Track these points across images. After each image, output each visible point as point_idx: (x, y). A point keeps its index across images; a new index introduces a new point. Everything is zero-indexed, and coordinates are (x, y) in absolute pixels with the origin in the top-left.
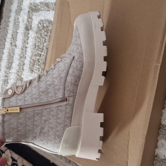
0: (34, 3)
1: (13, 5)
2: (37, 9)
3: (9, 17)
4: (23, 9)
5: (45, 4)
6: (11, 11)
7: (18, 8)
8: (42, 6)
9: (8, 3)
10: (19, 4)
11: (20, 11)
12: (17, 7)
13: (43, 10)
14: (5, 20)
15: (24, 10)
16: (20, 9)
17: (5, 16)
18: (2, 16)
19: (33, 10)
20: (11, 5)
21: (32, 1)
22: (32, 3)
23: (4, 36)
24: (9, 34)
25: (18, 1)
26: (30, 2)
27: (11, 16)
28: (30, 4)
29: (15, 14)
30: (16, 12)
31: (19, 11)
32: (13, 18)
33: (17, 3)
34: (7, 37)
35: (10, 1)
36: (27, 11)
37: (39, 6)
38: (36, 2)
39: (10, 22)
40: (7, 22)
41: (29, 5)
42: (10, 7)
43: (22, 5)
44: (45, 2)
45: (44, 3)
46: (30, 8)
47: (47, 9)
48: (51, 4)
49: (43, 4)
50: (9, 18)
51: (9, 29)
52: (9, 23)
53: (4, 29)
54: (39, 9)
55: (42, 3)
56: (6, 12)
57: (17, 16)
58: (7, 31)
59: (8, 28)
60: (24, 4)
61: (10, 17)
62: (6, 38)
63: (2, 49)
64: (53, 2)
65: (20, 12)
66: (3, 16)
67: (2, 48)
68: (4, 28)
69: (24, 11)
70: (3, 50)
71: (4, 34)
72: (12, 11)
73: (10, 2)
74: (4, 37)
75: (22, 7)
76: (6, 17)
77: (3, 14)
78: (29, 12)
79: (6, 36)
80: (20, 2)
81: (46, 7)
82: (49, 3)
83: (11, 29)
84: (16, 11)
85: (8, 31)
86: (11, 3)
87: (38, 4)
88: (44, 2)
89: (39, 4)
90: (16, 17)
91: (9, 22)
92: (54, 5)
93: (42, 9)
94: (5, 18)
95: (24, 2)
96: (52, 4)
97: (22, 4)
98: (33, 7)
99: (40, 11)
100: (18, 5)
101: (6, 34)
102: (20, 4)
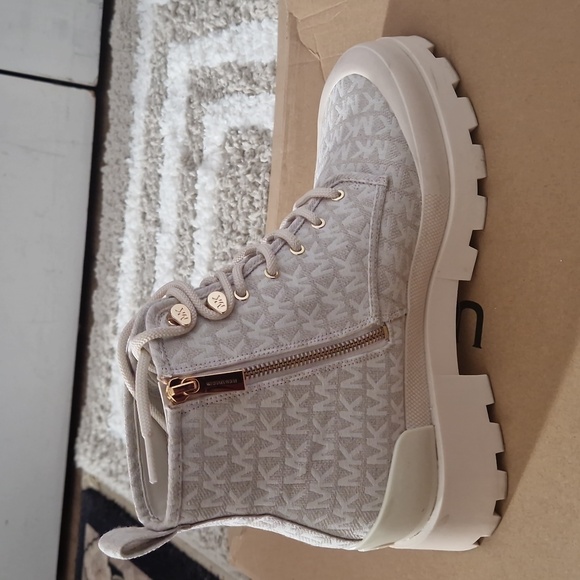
0: (203, 68)
1: (137, 81)
2: (216, 88)
3: (129, 123)
4: (168, 90)
5: (241, 69)
6: (132, 101)
7: (152, 90)
8: (230, 77)
9: (120, 74)
10: (156, 75)
11: (162, 100)
12: (152, 87)
13: (237, 91)
14: (117, 133)
15: (175, 94)
16: (161, 92)
17: (115, 121)
18: (108, 120)
19: (203, 95)
20: (131, 81)
21: (196, 63)
22: (198, 68)
23: (118, 190)
24: (134, 181)
25: (152, 66)
26: (192, 68)
27: (136, 118)
28: (191, 71)
29: (147, 113)
30: (150, 103)
31: (159, 101)
32: (142, 125)
33: (150, 71)
34: (128, 194)
35: (127, 67)
36: (185, 99)
37: (220, 77)
38: (208, 64)
39: (135, 141)
40: (124, 140)
41: (188, 76)
42: (129, 87)
43: (167, 77)
44: (241, 63)
45: (235, 68)
46: (192, 86)
47: (248, 88)
48: (260, 70)
49: (232, 71)
50: (128, 126)
51: (133, 166)
52: (130, 145)
53: (116, 167)
54: (222, 89)
55: (227, 67)
56: (118, 107)
57: (152, 117)
58: (128, 173)
59: (128, 161)
60: (171, 74)
61: (133, 121)
62: (126, 198)
63: (116, 237)
64: (264, 62)
65: (162, 105)
66: (111, 122)
67: (117, 231)
68: (117, 163)
69: (175, 99)
70: (120, 240)
71: (118, 182)
72: (136, 100)
73: (127, 71)
74: (120, 194)
75: (167, 83)
76: (119, 121)
77: (111, 114)
78: (190, 101)
79: (126, 190)
80: (159, 69)
81: (243, 83)
82: (252, 64)
83: (138, 165)
84: (150, 100)
85: (131, 171)
86: (131, 73)
87: (216, 73)
88: (235, 62)
89: (222, 73)
90: (151, 122)
91: (131, 139)
92: (268, 71)
93: (231, 89)
94: (116, 126)
95: (172, 69)
96: (264, 67)
97: (166, 74)
98: (202, 83)
99: (227, 97)
100: (152, 80)
101: (123, 183)
102: (160, 75)
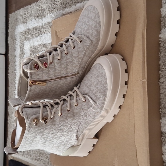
0: (33, 46)
1: (16, 51)
2: (37, 50)
3: (15, 62)
4: (25, 52)
5: (43, 45)
6: (15, 56)
7: (21, 53)
8: (41, 47)
9: (12, 50)
10: (21, 49)
11: (23, 55)
12: (20, 52)
13: (43, 50)
14: (12, 65)
15: (27, 53)
16: (23, 53)
17: (11, 62)
18: (9, 62)
19: (34, 52)
20: (15, 51)
21: (32, 45)
22: (32, 46)
23: (13, 79)
24: (17, 76)
25: (20, 47)
26: (31, 46)
27: (17, 60)
28: (30, 47)
29: (20, 59)
30: (20, 56)
31: (22, 55)
32: (19, 62)
33: (20, 48)
34: (16, 80)
35: (13, 48)
36: (29, 54)
37: (38, 48)
38: (35, 45)
39: (17, 66)
40: (14, 66)
41: (30, 48)
42: (14, 53)
43: (24, 49)
44: (43, 44)
45: (42, 45)
46: (31, 51)
47: (46, 49)
48: (48, 45)
49: (41, 46)
50: (15, 63)
51: (17, 72)
52: (16, 67)
53: (12, 73)
54: (39, 50)
55: (40, 45)
56: (12, 58)
57: (21, 59)
58: (15, 74)
59: (15, 71)
60: (25, 48)
61: (16, 61)
62: (15, 81)
63: (14, 91)
64: (49, 43)
65: (23, 56)
66: (10, 62)
67: (14, 90)
68: (12, 72)
69: (27, 54)
70: (15, 92)
71: (13, 77)
72: (16, 56)
73: (13, 49)
74: (14, 80)
75: (24, 51)
76: (12, 62)
77: (10, 60)
78: (31, 54)
79: (15, 79)
80: (22, 48)
81: (44, 48)
82: (46, 44)
83: (18, 72)
84: (20, 55)
85: (16, 74)
86: (14, 49)
87: (37, 47)
88: (42, 44)
89: (38, 47)
90: (21, 61)
91: (16, 66)
92: (50, 45)
93: (41, 50)
94: (11, 63)
95: (25, 47)
96: (49, 44)
97: (24, 48)
98: (34, 50)
99: (40, 52)
100: (20, 51)
101: (14, 77)
102: (22, 49)
